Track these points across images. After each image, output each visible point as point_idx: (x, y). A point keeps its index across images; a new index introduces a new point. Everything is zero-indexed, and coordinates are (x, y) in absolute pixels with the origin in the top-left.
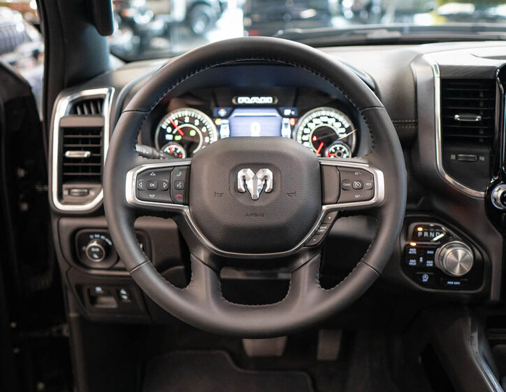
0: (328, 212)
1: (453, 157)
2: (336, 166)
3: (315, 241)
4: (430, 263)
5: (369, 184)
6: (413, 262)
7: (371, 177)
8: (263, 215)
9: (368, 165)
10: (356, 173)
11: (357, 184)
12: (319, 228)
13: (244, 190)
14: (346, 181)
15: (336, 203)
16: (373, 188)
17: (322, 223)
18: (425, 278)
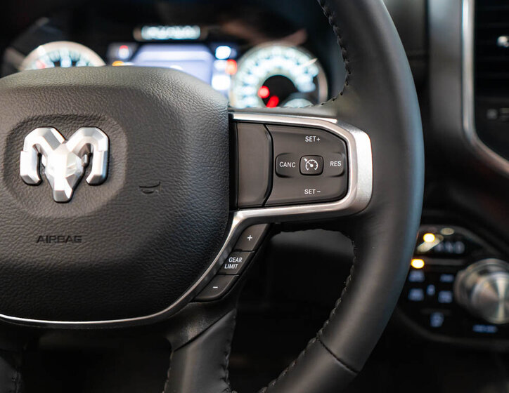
0: (248, 224)
1: (492, 114)
2: (265, 124)
3: (217, 290)
4: (446, 297)
5: (336, 164)
6: (416, 295)
7: (341, 147)
8: (77, 239)
9: (335, 121)
10: (308, 139)
11: (309, 164)
12: (226, 261)
13: (36, 178)
14: (285, 156)
15: (263, 206)
16: (345, 173)
17: (234, 250)
18: (437, 320)
